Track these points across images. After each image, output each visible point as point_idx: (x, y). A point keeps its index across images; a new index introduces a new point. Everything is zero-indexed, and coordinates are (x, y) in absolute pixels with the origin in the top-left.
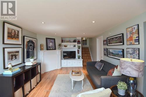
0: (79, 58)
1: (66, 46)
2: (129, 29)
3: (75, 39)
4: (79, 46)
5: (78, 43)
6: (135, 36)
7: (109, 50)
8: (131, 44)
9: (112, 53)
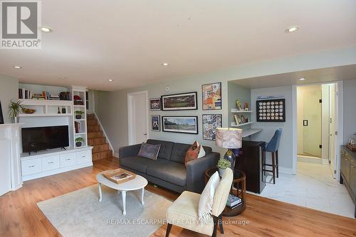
0: (79, 145)
1: (33, 111)
2: (207, 87)
3: (65, 90)
4: (77, 112)
5: (75, 103)
6: (216, 99)
7: (166, 120)
8: (210, 109)
9: (175, 124)
